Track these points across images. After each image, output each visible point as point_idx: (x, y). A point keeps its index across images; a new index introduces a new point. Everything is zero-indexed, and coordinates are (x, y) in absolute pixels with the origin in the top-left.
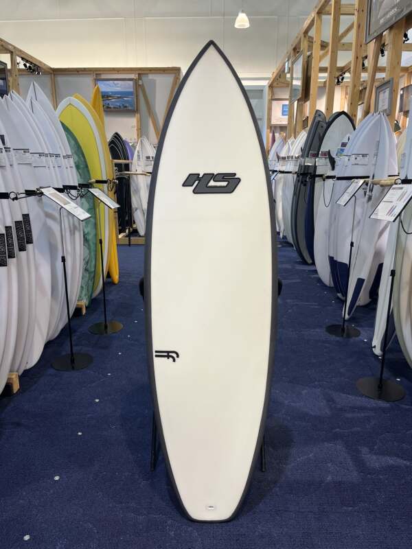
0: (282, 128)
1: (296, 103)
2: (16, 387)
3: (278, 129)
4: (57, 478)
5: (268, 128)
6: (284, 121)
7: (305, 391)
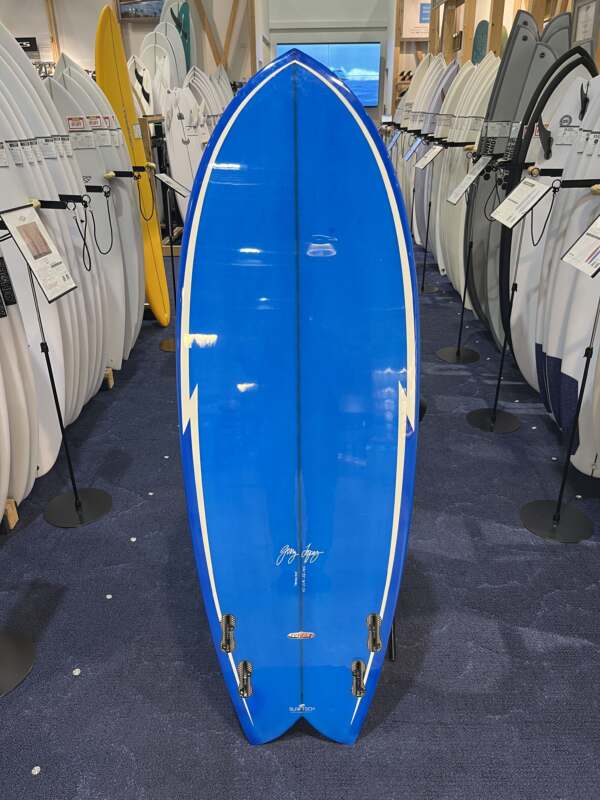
0: (420, 45)
1: (442, 7)
2: (13, 520)
3: (413, 45)
4: (77, 672)
5: (396, 46)
6: (423, 32)
7: (440, 519)
